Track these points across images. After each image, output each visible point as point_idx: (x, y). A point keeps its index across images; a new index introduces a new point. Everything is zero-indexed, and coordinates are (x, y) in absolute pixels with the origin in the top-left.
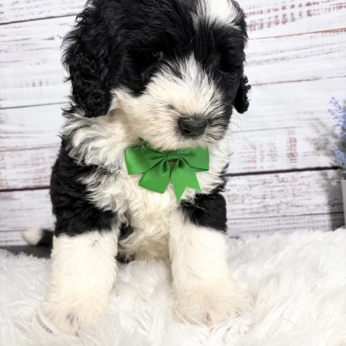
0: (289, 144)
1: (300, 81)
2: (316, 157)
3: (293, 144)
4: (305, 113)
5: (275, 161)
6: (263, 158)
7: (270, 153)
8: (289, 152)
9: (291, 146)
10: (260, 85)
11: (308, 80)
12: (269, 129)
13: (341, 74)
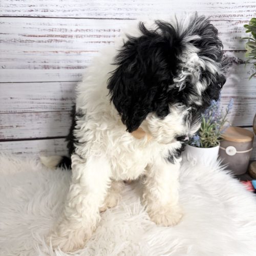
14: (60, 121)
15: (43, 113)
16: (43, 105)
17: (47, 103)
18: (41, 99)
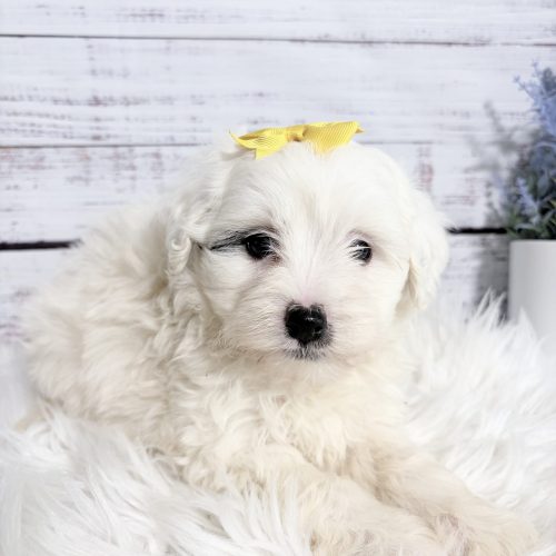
0: (419, 178)
1: (450, 44)
2: (468, 207)
3: (426, 177)
4: (454, 113)
9: (423, 180)
10: (370, 43)
11: (466, 44)
12: (382, 143)
13: (528, 38)
14: (87, 181)
15: (26, 152)
16: (28, 120)
17: (40, 115)
18: (21, 98)
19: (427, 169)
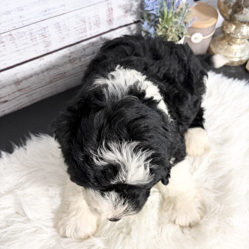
0: (108, 13)
3: (110, 12)
5: (99, 27)
6: (91, 27)
7: (96, 23)
8: (108, 19)
9: (110, 14)
12: (94, 5)
19: (110, 9)
